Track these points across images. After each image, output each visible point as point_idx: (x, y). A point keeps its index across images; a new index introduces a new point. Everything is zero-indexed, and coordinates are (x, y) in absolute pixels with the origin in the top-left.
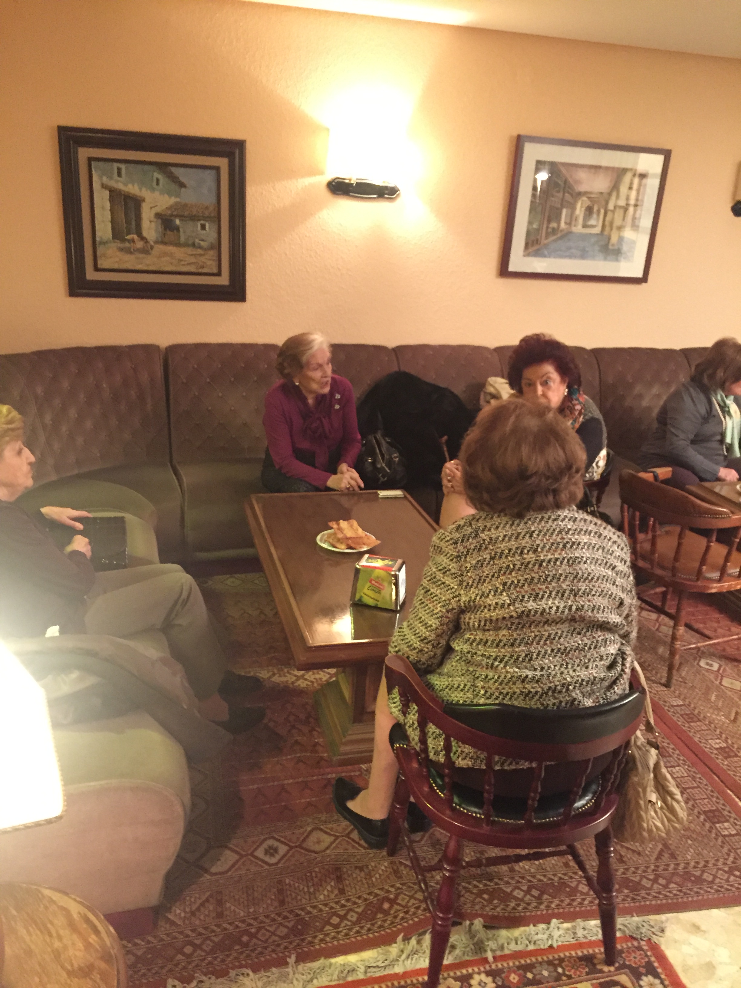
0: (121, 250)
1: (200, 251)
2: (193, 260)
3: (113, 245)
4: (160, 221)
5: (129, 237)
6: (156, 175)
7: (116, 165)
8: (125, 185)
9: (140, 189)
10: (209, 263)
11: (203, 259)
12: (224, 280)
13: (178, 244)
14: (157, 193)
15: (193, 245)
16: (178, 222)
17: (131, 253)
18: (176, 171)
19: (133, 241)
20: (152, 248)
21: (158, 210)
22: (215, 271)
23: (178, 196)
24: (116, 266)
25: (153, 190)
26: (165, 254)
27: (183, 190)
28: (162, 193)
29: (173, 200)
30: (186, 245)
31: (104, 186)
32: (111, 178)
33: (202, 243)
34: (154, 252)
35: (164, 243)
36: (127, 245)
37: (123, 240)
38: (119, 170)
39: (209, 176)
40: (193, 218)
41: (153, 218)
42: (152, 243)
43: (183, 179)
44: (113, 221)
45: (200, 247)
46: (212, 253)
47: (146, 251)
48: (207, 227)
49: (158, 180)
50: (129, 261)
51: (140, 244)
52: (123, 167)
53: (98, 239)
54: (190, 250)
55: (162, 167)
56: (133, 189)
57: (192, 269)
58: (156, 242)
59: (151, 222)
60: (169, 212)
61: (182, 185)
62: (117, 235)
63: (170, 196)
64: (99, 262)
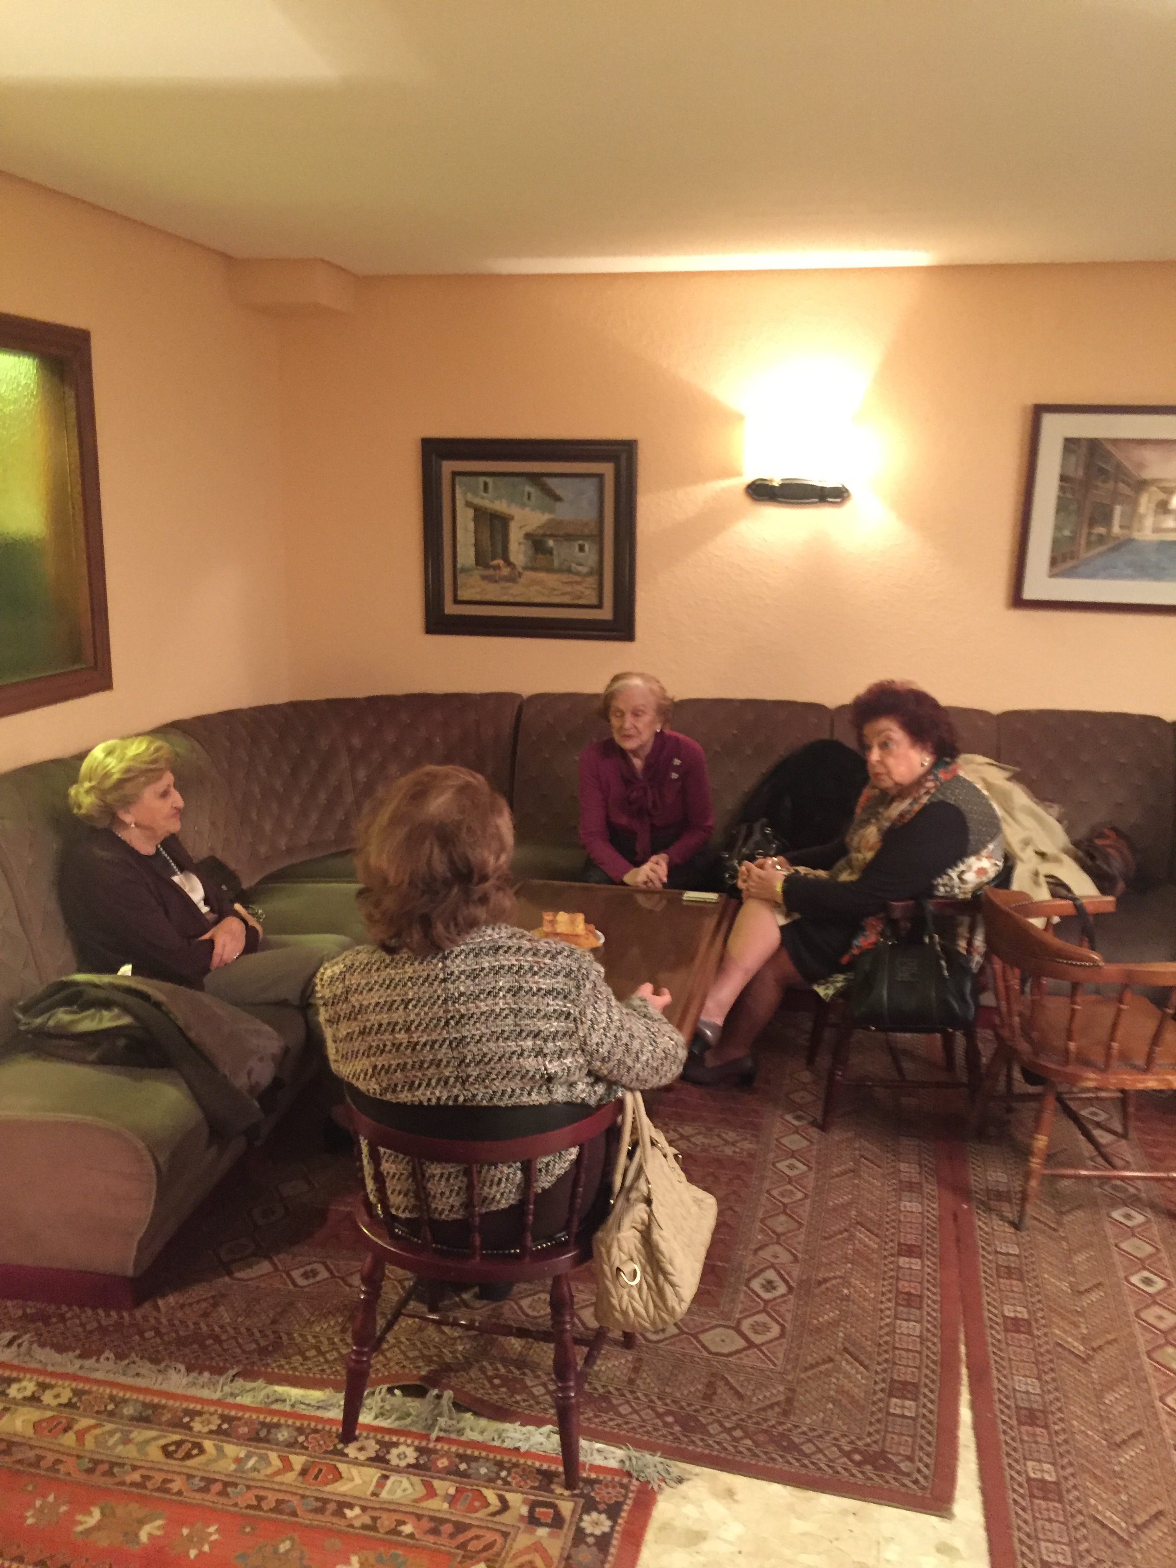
0: (484, 578)
1: (578, 579)
2: (568, 589)
3: (476, 572)
4: (530, 542)
5: (495, 562)
6: (528, 488)
7: (482, 479)
8: (492, 502)
9: (509, 506)
10: (587, 592)
11: (579, 588)
12: (606, 613)
13: (549, 570)
14: (527, 510)
15: (569, 571)
16: (551, 543)
17: (496, 582)
18: (551, 482)
19: (498, 567)
20: (520, 575)
21: (529, 529)
22: (594, 601)
23: (552, 511)
24: (478, 598)
25: (523, 506)
26: (534, 582)
27: (558, 504)
28: (533, 509)
29: (545, 517)
30: (560, 571)
31: (468, 504)
32: (476, 494)
33: (580, 568)
34: (522, 580)
35: (534, 569)
36: (491, 572)
37: (487, 566)
38: (486, 484)
39: (590, 486)
40: (569, 537)
41: (522, 541)
42: (520, 569)
43: (559, 492)
44: (476, 545)
45: (578, 574)
46: (592, 581)
47: (512, 579)
48: (587, 547)
49: (529, 495)
50: (493, 592)
51: (506, 571)
52: (489, 480)
53: (459, 566)
54: (565, 577)
55: (535, 478)
56: (501, 506)
57: (566, 600)
58: (526, 568)
59: (520, 544)
60: (541, 532)
61: (558, 499)
62: (481, 560)
63: (543, 512)
64: (459, 593)
